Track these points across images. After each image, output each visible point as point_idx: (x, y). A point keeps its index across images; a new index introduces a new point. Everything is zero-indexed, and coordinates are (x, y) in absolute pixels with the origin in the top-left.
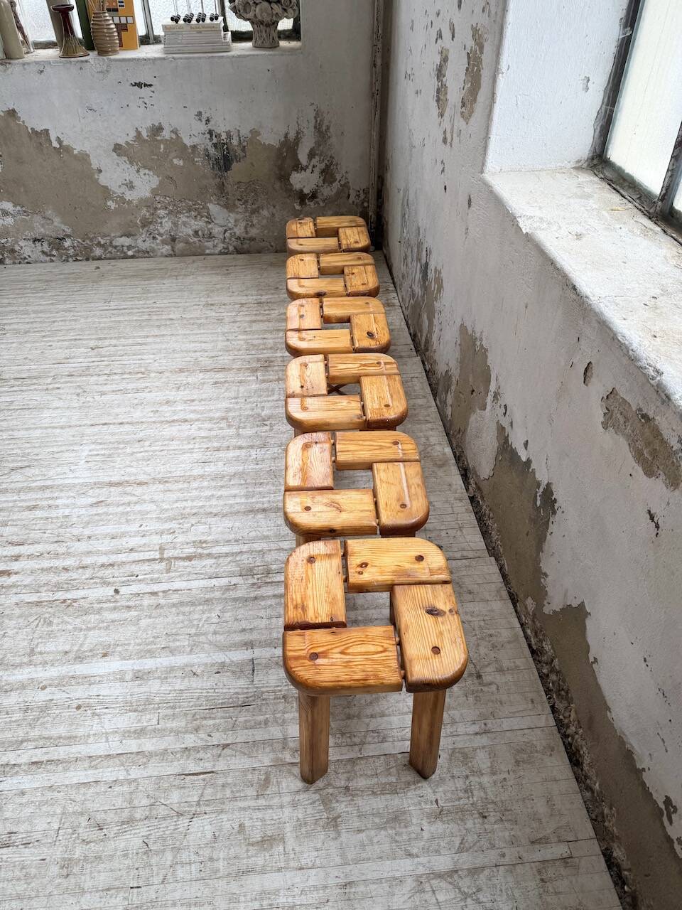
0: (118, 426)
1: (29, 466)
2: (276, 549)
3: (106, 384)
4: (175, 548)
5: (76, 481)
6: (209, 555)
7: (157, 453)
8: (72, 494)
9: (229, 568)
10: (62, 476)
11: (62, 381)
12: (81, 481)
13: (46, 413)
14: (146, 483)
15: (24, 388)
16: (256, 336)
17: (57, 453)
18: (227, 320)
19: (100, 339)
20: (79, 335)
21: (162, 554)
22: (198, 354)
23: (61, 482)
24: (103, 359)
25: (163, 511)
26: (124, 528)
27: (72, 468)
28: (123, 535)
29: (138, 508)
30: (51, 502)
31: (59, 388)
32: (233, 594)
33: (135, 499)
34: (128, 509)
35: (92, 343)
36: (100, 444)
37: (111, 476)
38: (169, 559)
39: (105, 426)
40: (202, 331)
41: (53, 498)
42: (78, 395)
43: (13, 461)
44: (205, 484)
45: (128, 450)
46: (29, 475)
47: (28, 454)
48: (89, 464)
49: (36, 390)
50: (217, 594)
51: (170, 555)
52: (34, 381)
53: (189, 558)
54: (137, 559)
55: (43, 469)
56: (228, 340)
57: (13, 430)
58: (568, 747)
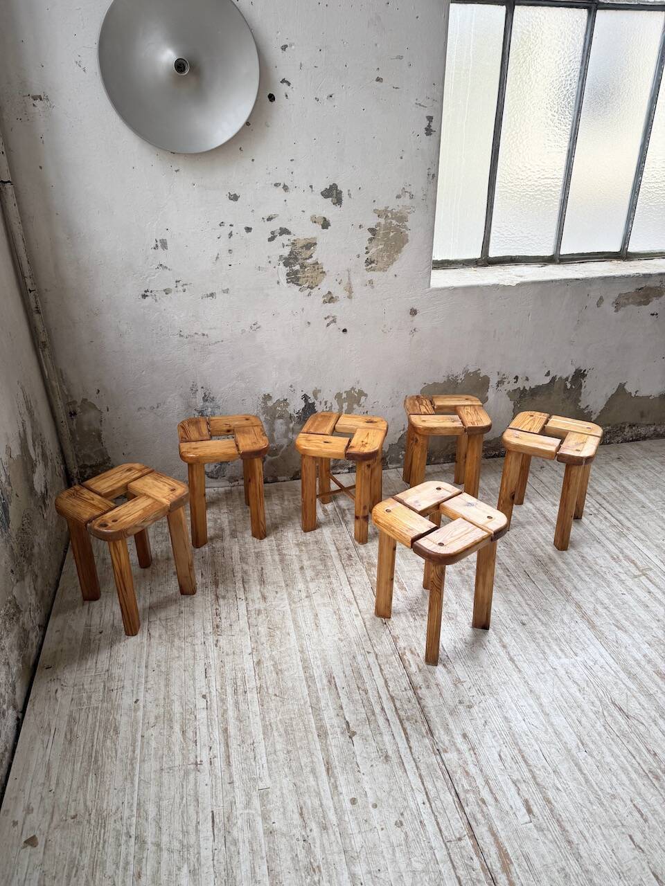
0: (510, 649)
1: (614, 703)
2: (593, 524)
3: (437, 685)
4: (629, 570)
5: (605, 654)
6: (622, 552)
7: (534, 607)
8: (623, 650)
9: (625, 542)
10: (608, 668)
11: (445, 738)
12: (603, 650)
13: (520, 726)
14: (576, 603)
15: (480, 781)
16: (298, 575)
17: (578, 685)
18: (260, 605)
19: (323, 734)
20: (313, 771)
21: (640, 576)
22: (345, 616)
23: (614, 665)
24: (377, 710)
25: (599, 585)
26: (632, 603)
27: (591, 664)
28: (639, 601)
29: (606, 601)
30: (643, 663)
31: (465, 736)
32: (643, 537)
33: (599, 607)
34: (612, 606)
35: (336, 740)
36: (544, 653)
37: (583, 631)
38: (642, 571)
39: (515, 658)
40: (290, 624)
41: (639, 664)
42: (470, 707)
43: (616, 722)
44: (553, 568)
45: (542, 628)
46: (624, 697)
47: (596, 713)
48: (578, 651)
49: (477, 763)
50: (649, 543)
51: (637, 571)
52: (458, 775)
53: (633, 562)
54: (654, 587)
55: (609, 688)
56: (307, 597)
57: (569, 751)
58: (633, 441)
